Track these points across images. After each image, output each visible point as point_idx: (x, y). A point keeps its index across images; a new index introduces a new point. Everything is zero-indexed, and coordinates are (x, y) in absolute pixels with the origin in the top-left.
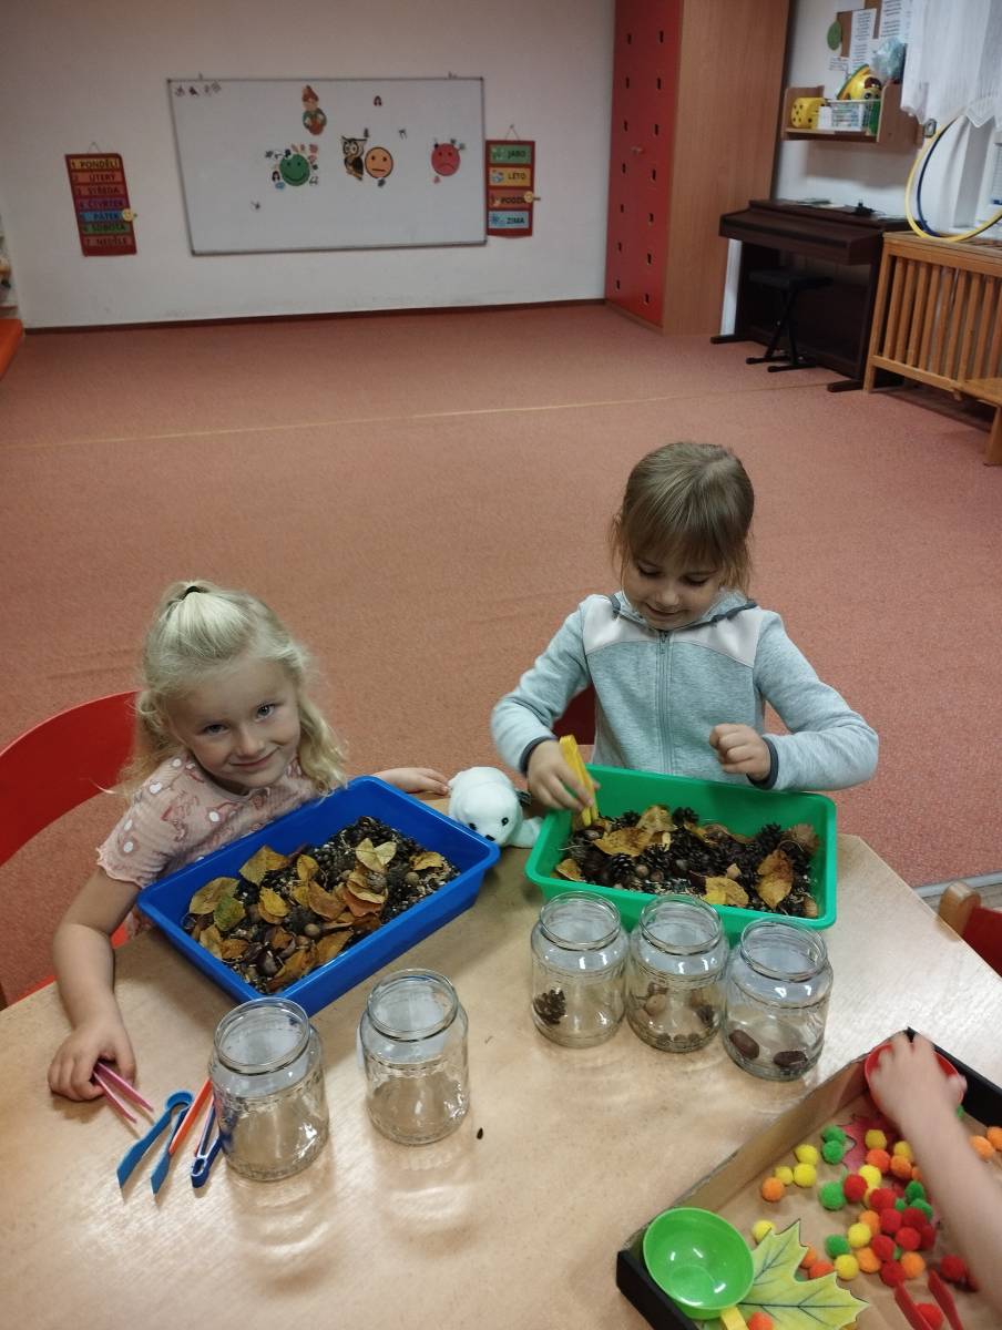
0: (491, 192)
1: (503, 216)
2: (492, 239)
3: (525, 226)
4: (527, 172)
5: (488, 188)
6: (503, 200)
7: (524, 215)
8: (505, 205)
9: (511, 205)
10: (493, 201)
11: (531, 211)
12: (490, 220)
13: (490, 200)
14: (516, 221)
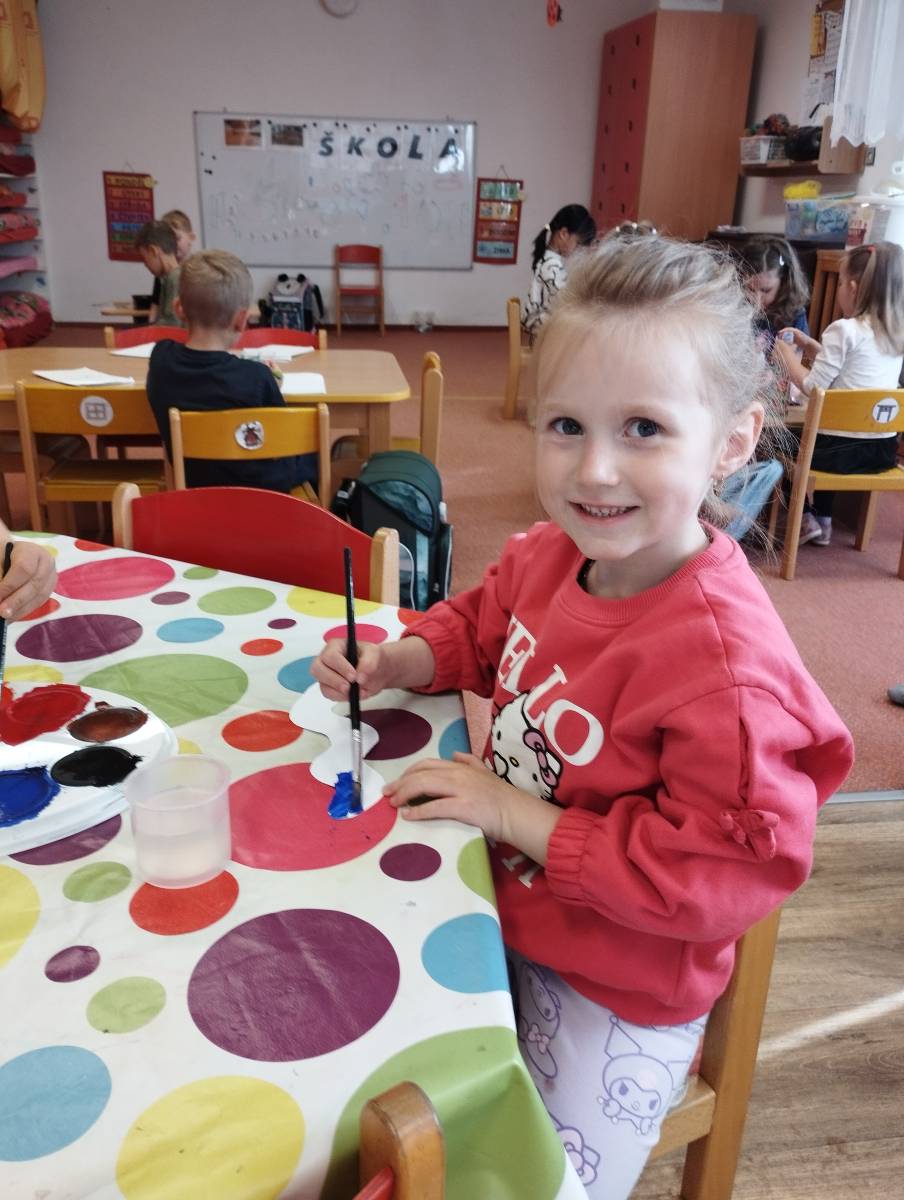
0: (480, 224)
1: (491, 246)
2: (478, 266)
3: (510, 256)
4: (514, 207)
5: (477, 221)
6: (492, 232)
7: (511, 246)
8: (493, 236)
9: (498, 237)
10: (482, 233)
11: (516, 243)
12: (478, 249)
13: (479, 231)
14: (502, 251)
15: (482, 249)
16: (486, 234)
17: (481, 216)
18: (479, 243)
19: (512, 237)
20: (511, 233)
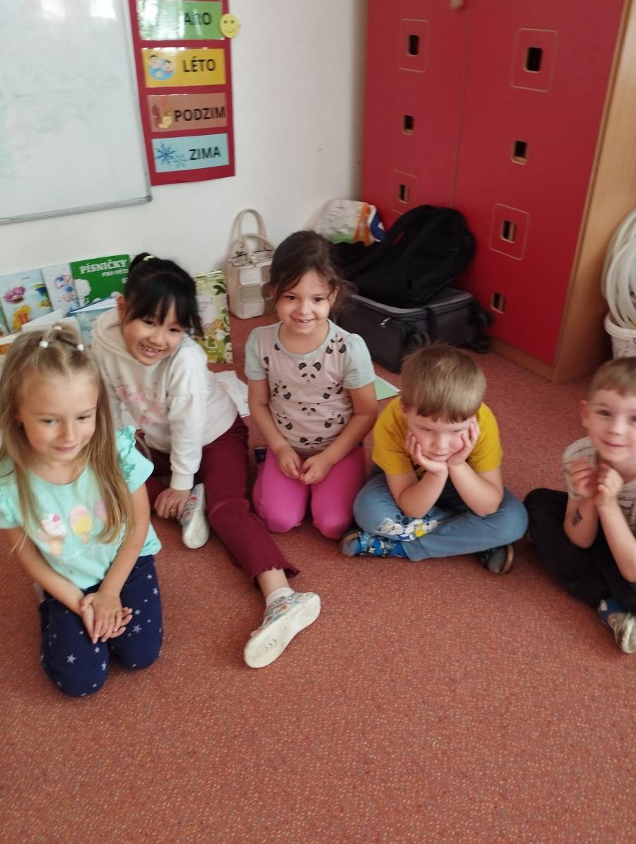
0: (152, 99)
1: (182, 146)
2: (160, 191)
3: (223, 161)
4: (218, 54)
5: (144, 92)
6: (177, 115)
7: (220, 140)
8: (183, 125)
9: (193, 125)
10: (159, 120)
11: (229, 130)
12: (156, 154)
13: (153, 117)
14: (206, 153)
15: (166, 155)
16: (167, 122)
17: (151, 83)
18: (157, 143)
19: (222, 122)
20: (219, 113)
